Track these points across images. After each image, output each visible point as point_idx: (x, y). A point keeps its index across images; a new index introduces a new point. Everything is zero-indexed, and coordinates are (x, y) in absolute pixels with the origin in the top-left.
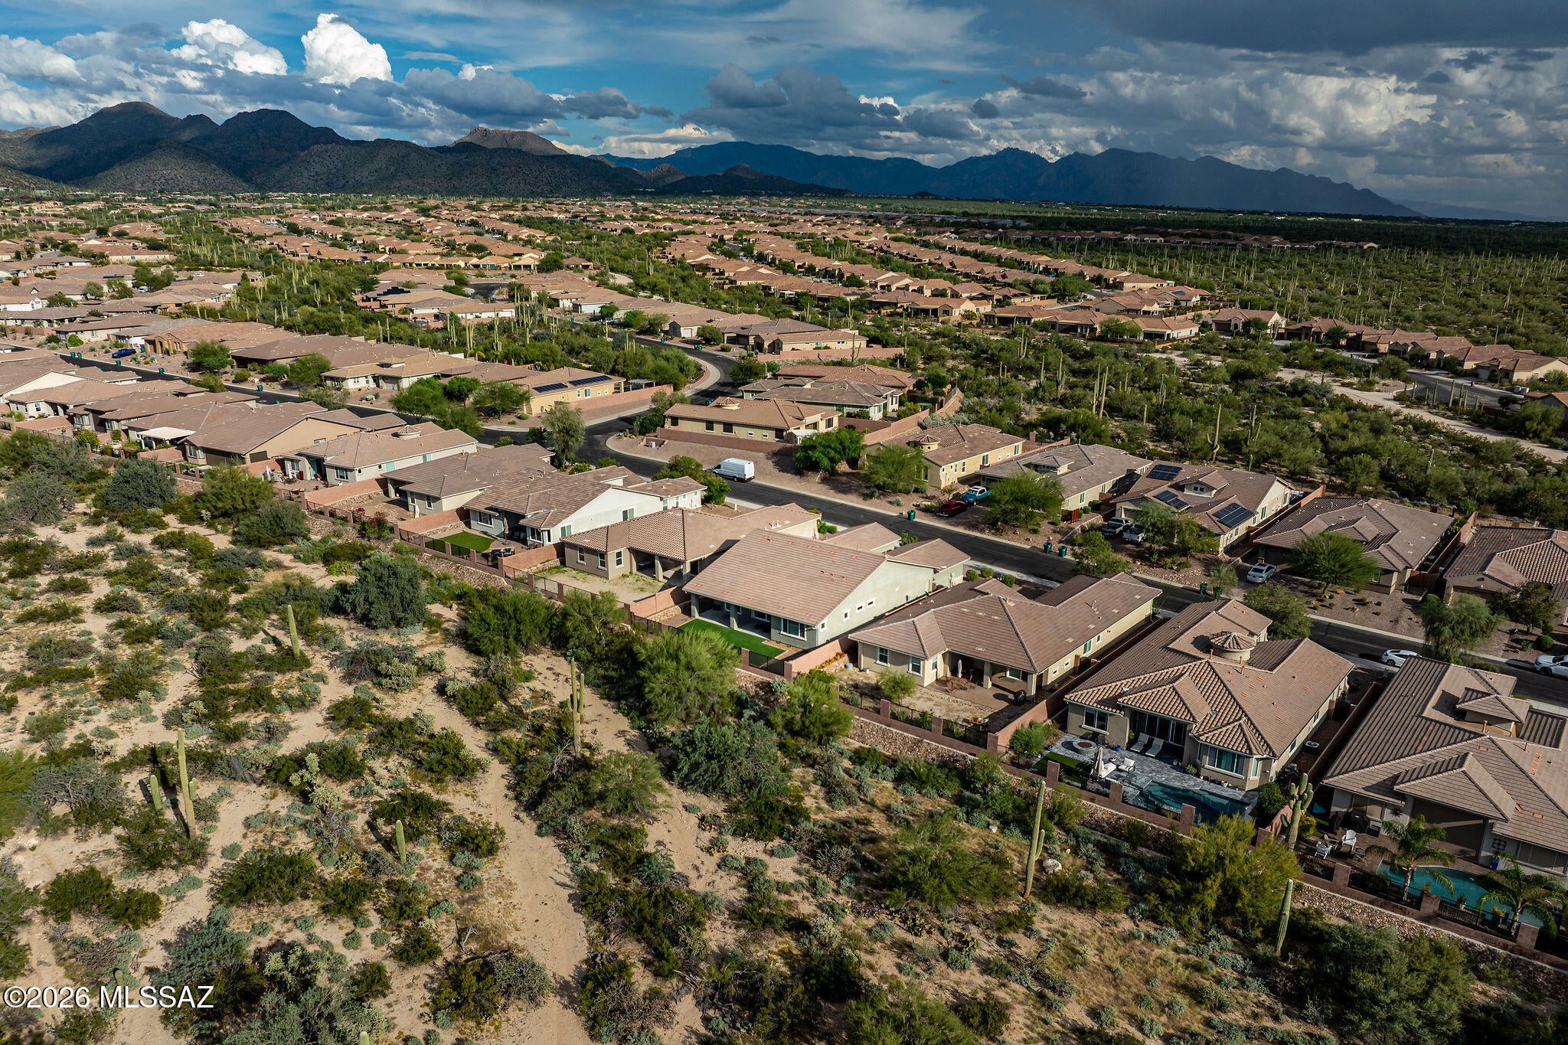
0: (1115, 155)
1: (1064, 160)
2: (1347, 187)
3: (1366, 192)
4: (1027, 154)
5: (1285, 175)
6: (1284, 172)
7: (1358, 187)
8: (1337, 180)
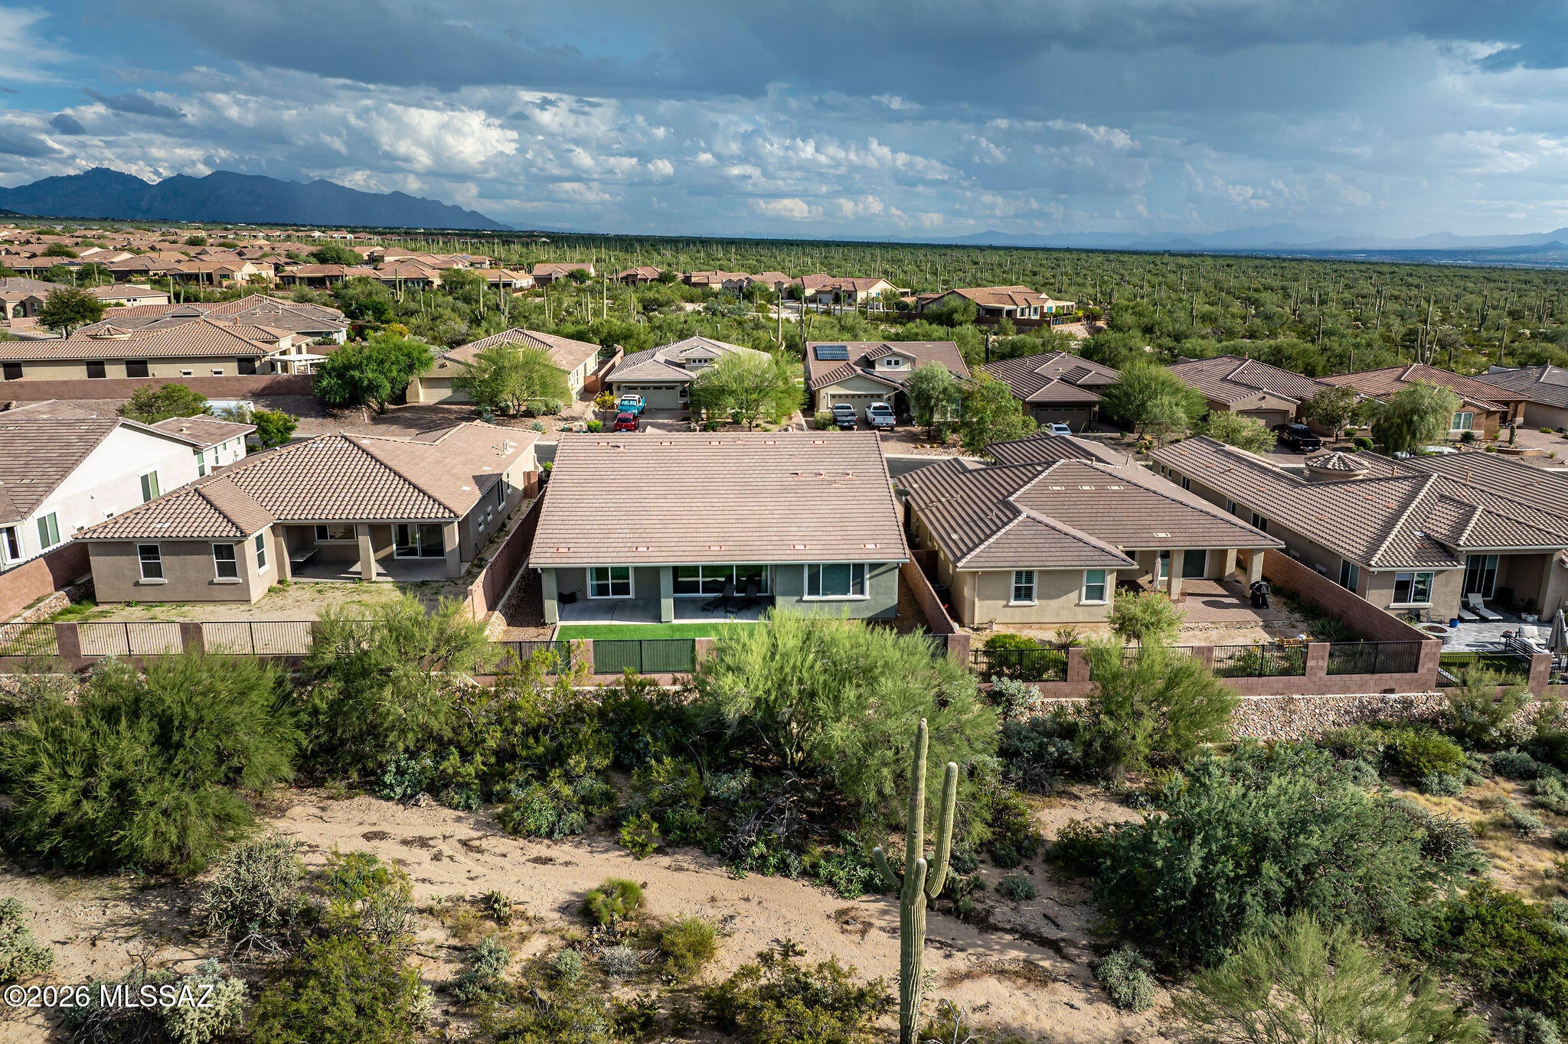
0: (221, 178)
1: (166, 183)
2: (457, 209)
3: (474, 213)
4: (121, 174)
5: (398, 197)
6: (397, 195)
7: (467, 209)
8: (448, 203)
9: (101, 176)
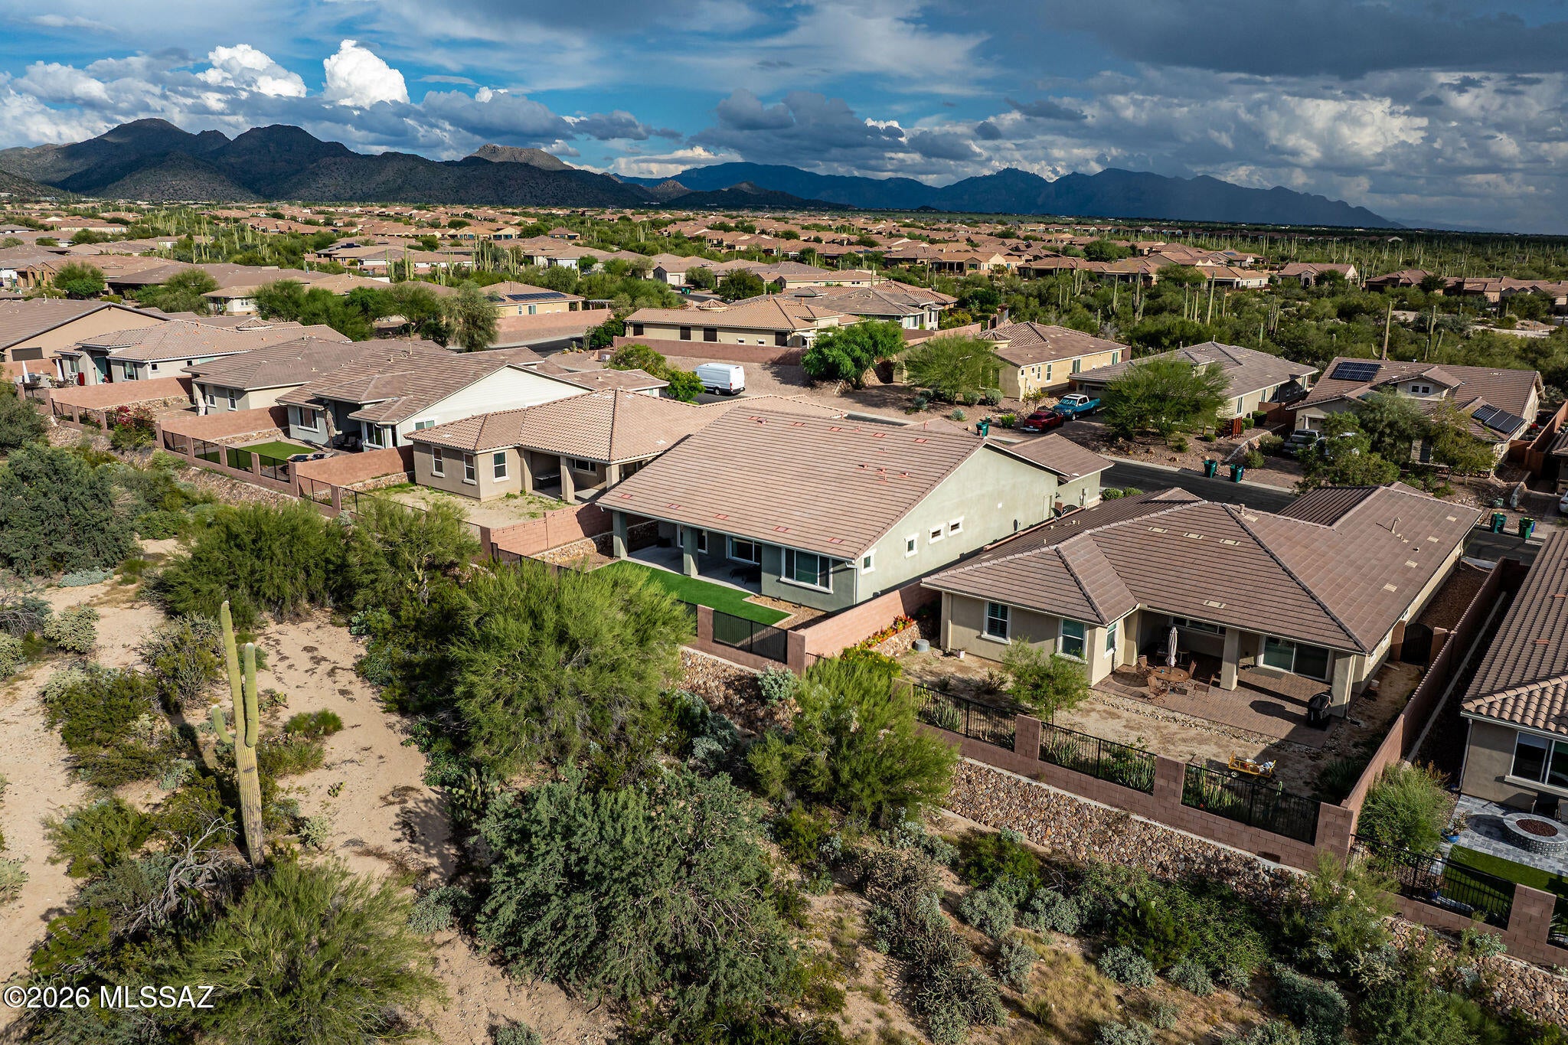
0: (1112, 174)
1: (1063, 180)
2: (1342, 204)
3: (1361, 211)
4: (1027, 173)
5: (1281, 194)
6: (1279, 191)
7: (1353, 205)
8: (1333, 198)
9: (1010, 175)
